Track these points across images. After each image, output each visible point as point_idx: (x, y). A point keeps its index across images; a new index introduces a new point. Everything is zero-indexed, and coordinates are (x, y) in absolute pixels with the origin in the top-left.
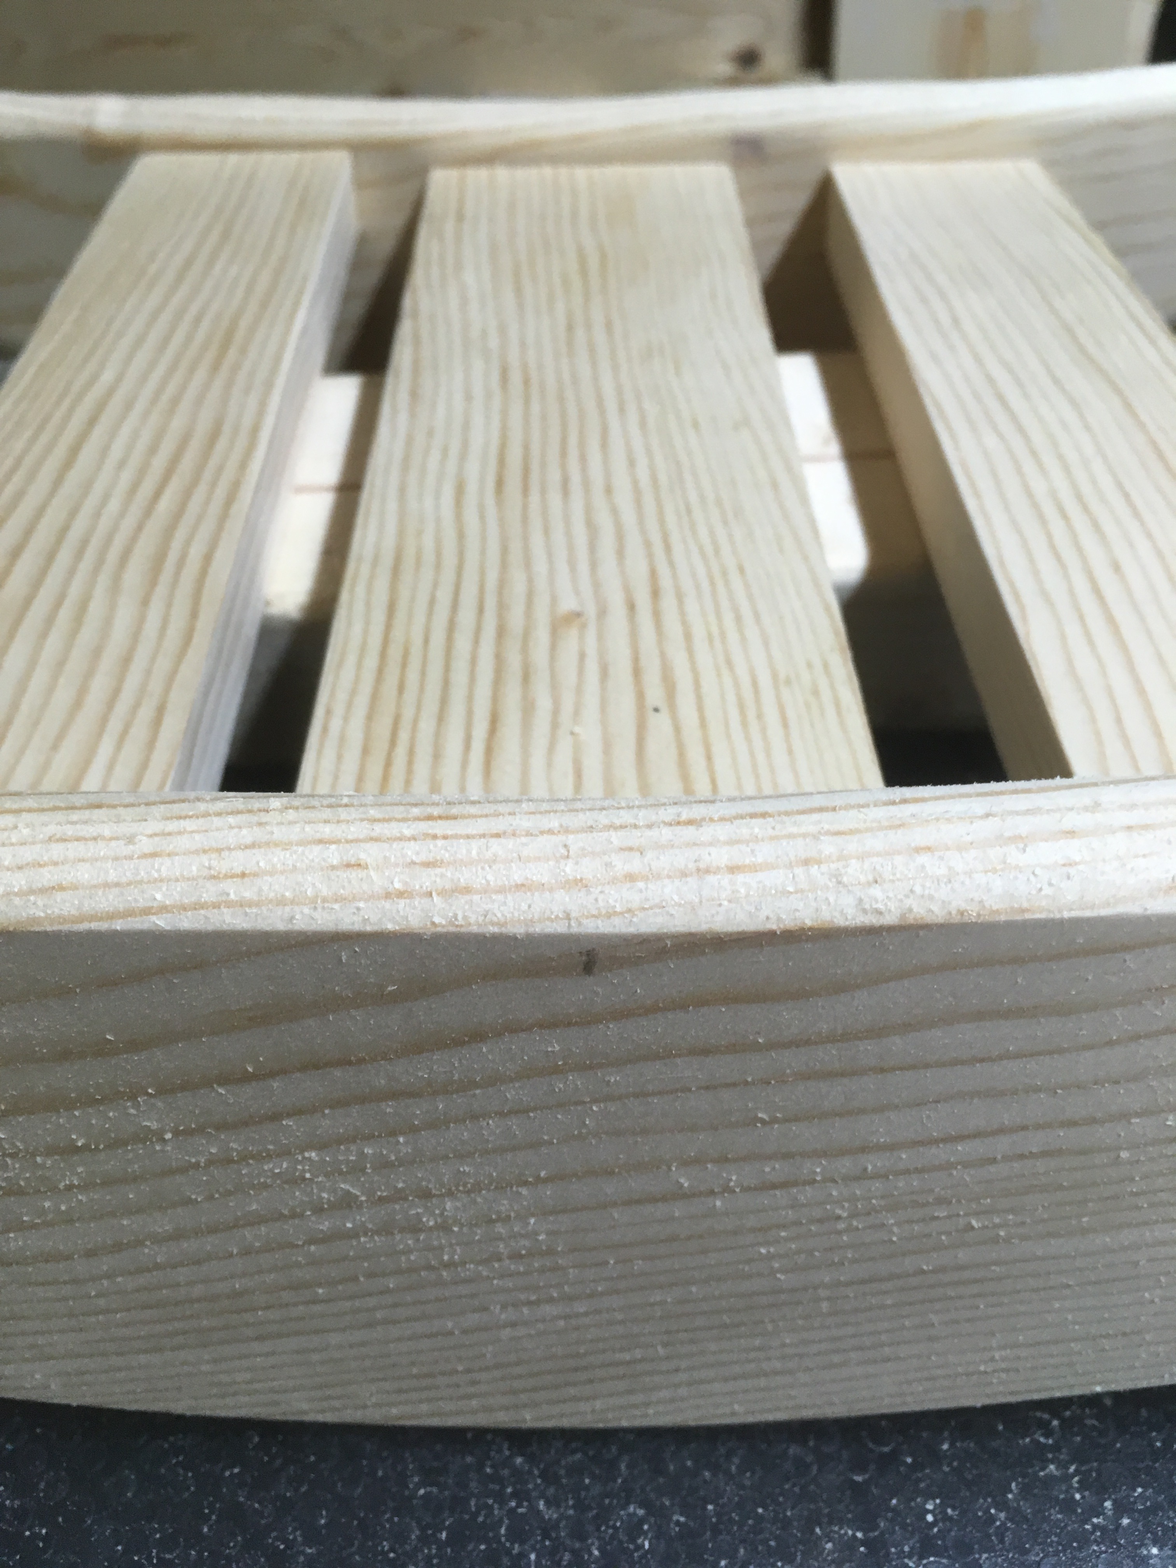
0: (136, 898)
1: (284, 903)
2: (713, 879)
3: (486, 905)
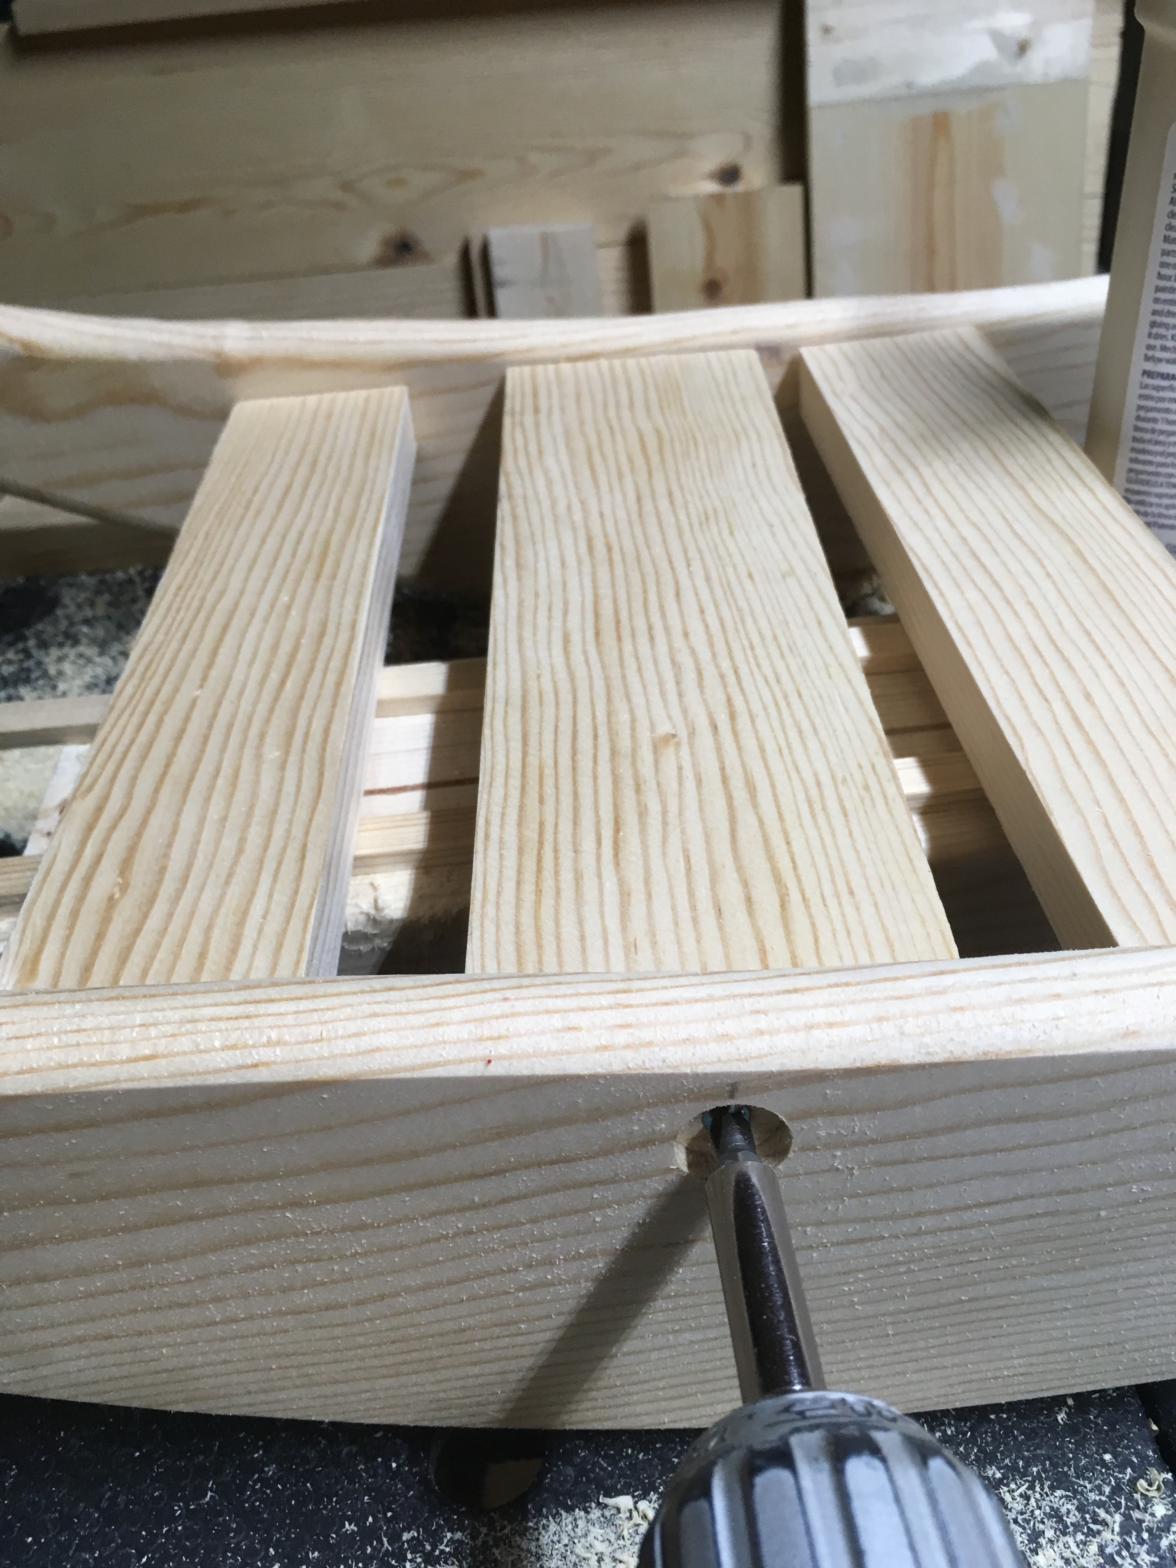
0: (427, 1055)
1: (528, 1056)
2: (816, 1032)
3: (664, 1054)
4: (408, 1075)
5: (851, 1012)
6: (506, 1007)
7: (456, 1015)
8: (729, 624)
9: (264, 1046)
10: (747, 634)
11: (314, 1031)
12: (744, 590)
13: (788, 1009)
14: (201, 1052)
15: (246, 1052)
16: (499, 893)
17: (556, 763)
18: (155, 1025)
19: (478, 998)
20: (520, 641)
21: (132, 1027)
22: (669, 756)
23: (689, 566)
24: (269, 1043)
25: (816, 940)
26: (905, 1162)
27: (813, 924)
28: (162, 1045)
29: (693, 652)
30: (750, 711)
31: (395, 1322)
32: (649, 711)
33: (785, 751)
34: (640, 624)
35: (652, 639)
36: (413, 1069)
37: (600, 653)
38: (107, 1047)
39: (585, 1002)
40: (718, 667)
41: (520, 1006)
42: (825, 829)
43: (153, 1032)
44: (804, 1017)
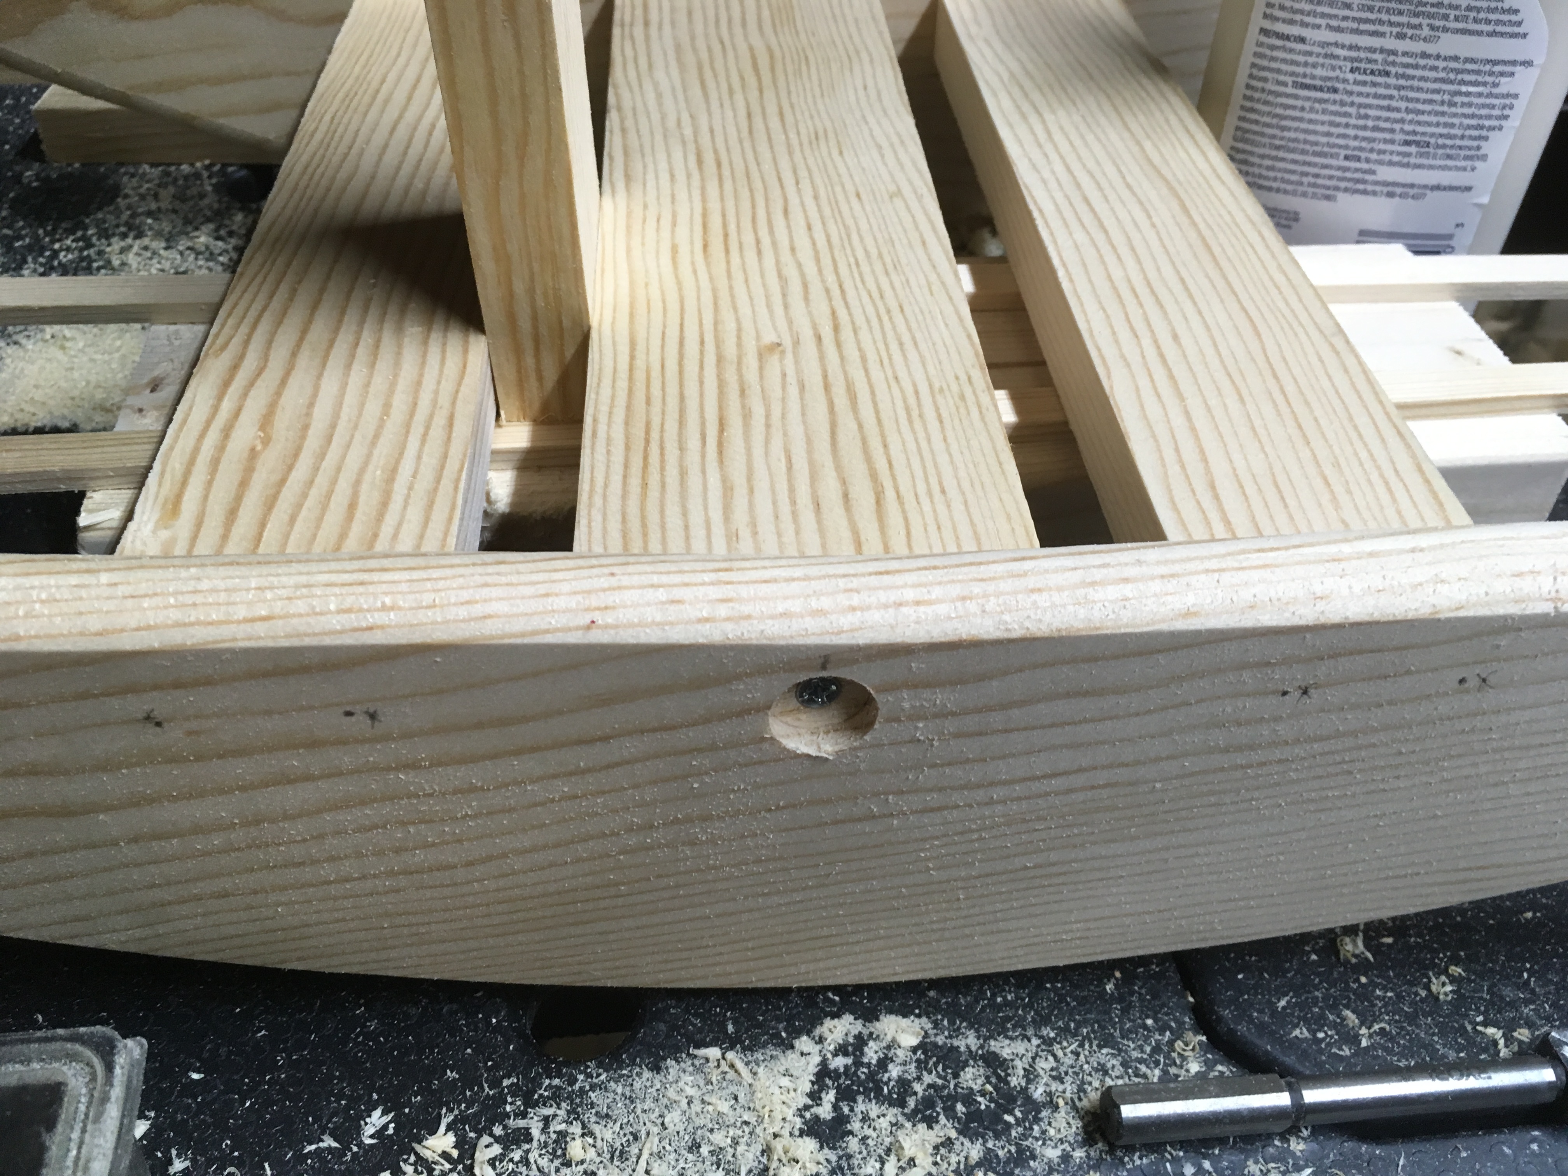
0: (537, 623)
1: (632, 625)
2: (904, 610)
3: (762, 627)
4: (519, 641)
5: (937, 592)
6: (614, 581)
7: (566, 587)
8: (835, 240)
9: (378, 610)
10: (853, 250)
11: (427, 599)
12: (851, 209)
13: (880, 588)
14: (317, 614)
15: (361, 615)
16: (606, 486)
17: (663, 366)
18: (271, 588)
19: (585, 573)
20: (629, 251)
21: (248, 590)
22: (774, 364)
23: (797, 183)
24: (384, 608)
25: (908, 534)
26: (980, 734)
27: (906, 519)
28: (278, 608)
29: (799, 265)
30: (853, 323)
31: (502, 883)
32: (755, 322)
33: (886, 361)
34: (749, 238)
35: (759, 252)
36: (523, 635)
37: (708, 264)
38: (223, 608)
39: (686, 578)
40: (823, 281)
41: (626, 581)
42: (921, 435)
43: (269, 595)
44: (894, 596)
